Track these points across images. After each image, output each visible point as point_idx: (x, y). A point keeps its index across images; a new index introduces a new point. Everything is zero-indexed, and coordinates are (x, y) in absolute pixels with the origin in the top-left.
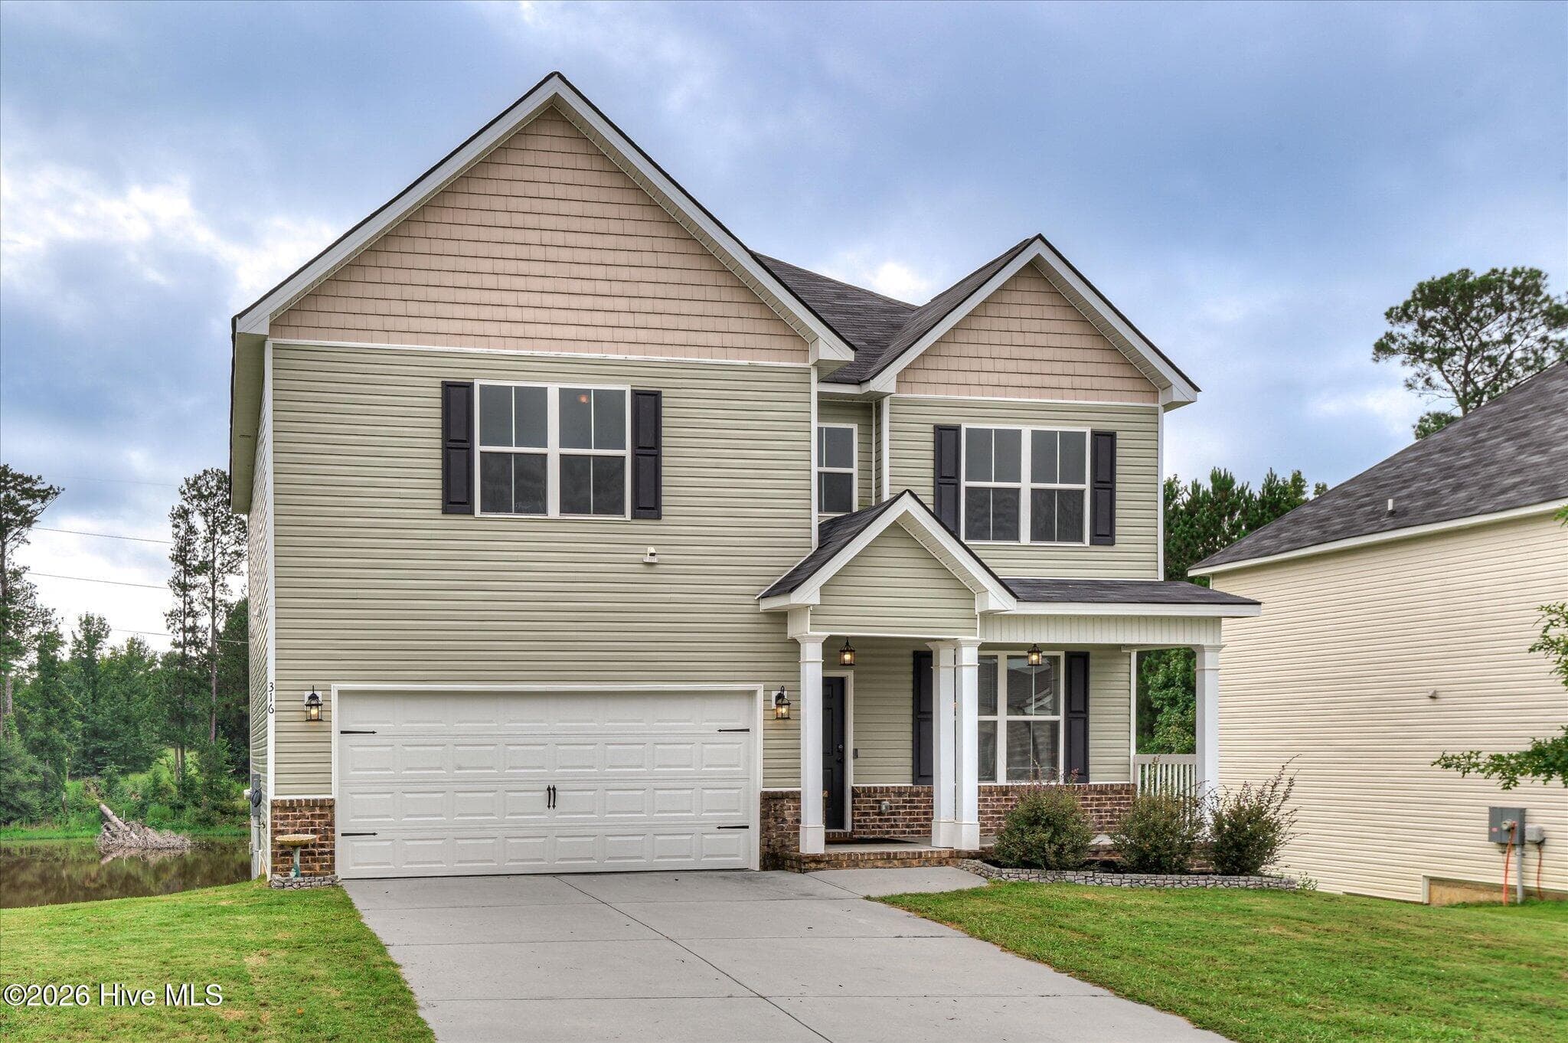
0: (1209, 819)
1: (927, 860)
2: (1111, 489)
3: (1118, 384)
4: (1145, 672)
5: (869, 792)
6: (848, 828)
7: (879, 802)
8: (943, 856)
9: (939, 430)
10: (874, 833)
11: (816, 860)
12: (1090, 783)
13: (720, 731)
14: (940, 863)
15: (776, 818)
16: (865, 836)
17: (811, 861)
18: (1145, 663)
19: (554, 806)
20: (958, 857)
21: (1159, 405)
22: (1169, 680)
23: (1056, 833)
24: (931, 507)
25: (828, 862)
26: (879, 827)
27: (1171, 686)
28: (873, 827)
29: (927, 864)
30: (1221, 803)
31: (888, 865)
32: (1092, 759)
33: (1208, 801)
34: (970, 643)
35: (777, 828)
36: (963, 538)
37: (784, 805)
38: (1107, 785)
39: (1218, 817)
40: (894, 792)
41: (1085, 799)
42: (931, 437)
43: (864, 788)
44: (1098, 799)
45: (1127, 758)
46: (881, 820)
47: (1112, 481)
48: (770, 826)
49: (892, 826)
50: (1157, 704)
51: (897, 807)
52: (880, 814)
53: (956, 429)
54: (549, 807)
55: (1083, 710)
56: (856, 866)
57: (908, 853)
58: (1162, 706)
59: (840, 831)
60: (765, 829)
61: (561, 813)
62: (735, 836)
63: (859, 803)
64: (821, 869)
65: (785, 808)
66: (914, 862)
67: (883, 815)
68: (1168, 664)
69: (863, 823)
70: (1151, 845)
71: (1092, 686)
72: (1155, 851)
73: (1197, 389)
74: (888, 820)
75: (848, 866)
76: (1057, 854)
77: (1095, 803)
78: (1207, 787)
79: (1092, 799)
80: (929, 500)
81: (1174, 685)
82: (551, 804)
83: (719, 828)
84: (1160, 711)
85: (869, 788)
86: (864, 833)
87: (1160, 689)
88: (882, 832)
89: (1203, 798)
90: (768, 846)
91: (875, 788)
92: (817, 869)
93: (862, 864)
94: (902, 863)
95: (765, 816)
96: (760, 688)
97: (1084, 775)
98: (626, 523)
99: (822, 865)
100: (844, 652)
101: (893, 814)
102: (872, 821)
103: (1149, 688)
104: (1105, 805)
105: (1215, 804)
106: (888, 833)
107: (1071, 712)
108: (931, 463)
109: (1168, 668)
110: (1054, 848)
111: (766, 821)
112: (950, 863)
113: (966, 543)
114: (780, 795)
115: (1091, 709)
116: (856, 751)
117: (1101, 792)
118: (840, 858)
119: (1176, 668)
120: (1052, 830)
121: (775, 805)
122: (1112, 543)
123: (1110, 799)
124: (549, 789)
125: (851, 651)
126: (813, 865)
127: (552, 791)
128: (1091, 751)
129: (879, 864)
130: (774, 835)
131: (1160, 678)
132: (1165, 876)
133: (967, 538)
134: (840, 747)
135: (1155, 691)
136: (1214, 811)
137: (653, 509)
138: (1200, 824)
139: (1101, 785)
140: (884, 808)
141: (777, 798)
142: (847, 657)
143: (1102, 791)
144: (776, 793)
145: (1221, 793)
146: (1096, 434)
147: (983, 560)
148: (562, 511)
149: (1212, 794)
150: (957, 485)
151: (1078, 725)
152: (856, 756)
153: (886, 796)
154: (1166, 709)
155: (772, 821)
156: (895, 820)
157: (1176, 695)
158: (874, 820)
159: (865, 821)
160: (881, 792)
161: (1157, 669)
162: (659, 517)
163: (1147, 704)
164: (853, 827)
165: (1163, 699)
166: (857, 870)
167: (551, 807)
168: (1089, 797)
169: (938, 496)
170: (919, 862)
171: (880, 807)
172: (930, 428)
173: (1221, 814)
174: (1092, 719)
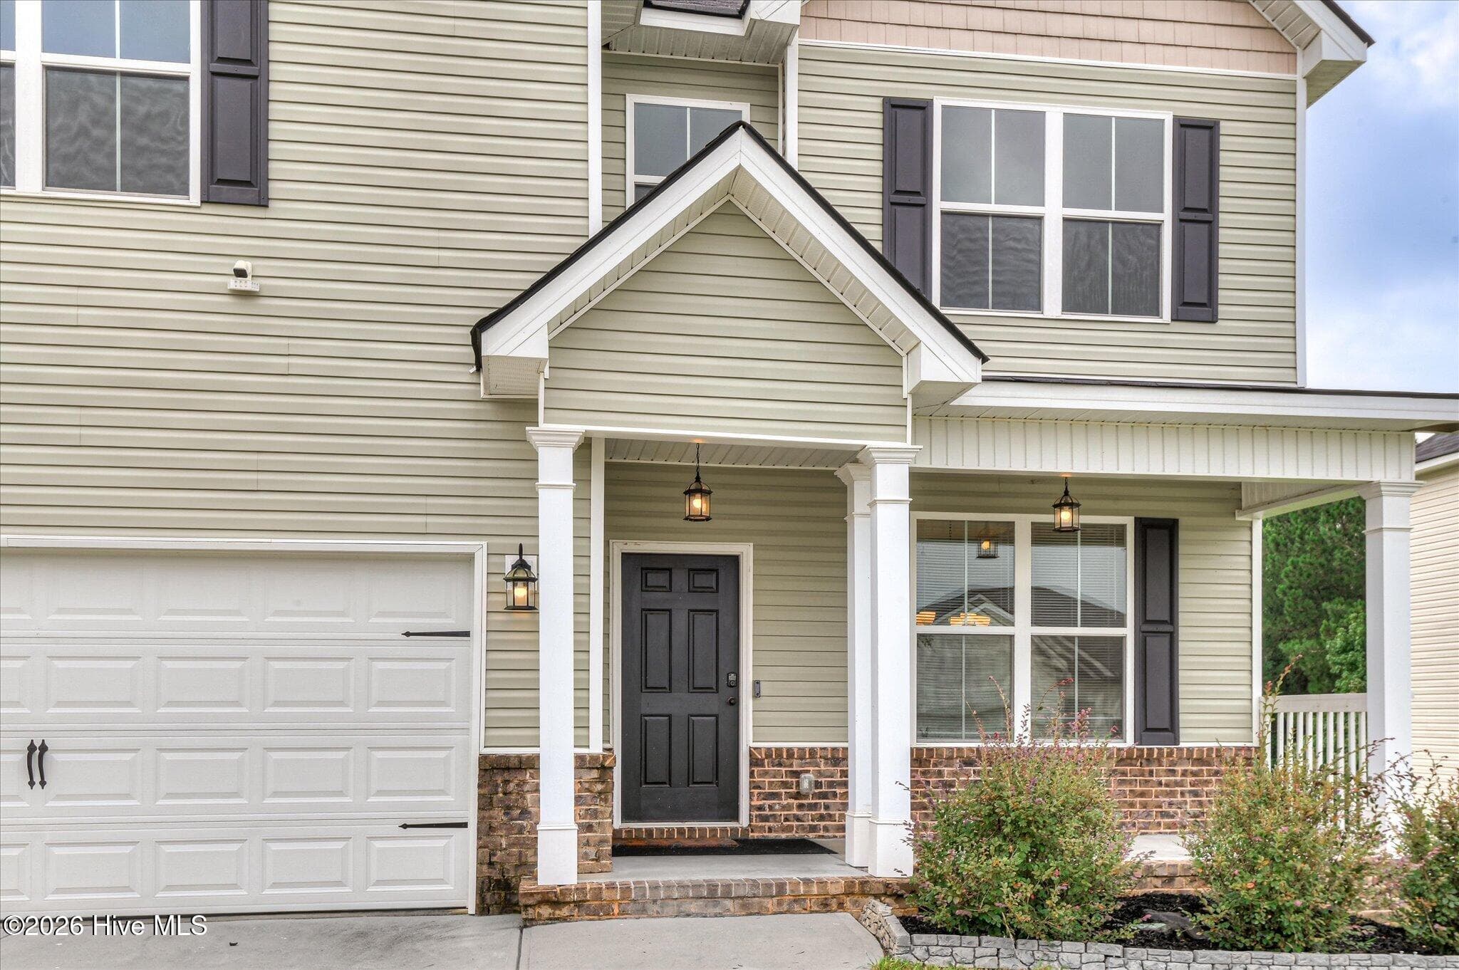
0: (1394, 820)
1: (797, 899)
2: (1209, 222)
3: (1225, 37)
4: (1322, 637)
5: (779, 757)
6: (744, 821)
7: (796, 774)
8: (833, 890)
9: (894, 107)
10: (790, 829)
11: (554, 899)
12: (1182, 745)
13: (408, 634)
14: (825, 906)
15: (508, 809)
16: (772, 835)
17: (540, 903)
18: (1323, 626)
19: (43, 783)
20: (864, 894)
21: (1299, 77)
22: (1348, 644)
23: (1037, 852)
24: (878, 246)
25: (578, 904)
26: (798, 819)
27: (1349, 651)
28: (786, 819)
29: (797, 908)
30: (1422, 785)
31: (711, 910)
32: (1183, 704)
33: (1392, 784)
34: (892, 456)
35: (510, 829)
36: (936, 301)
37: (525, 782)
38: (1210, 749)
39: (1413, 815)
40: (826, 759)
41: (1173, 772)
42: (877, 120)
43: (769, 749)
44: (1194, 774)
45: (1247, 703)
46: (800, 807)
47: (1211, 208)
48: (495, 824)
49: (822, 818)
50: (1335, 670)
51: (831, 784)
52: (798, 796)
53: (923, 108)
54: (32, 783)
55: (1167, 618)
56: (642, 912)
57: (754, 884)
58: (1341, 671)
59: (729, 825)
60: (486, 829)
61: (59, 797)
62: (441, 843)
63: (760, 775)
64: (564, 919)
65: (526, 788)
66: (770, 904)
67: (806, 797)
68: (1346, 628)
69: (767, 812)
70: (1258, 885)
71: (1183, 577)
72: (1268, 898)
73: (1367, 40)
74: (813, 807)
75: (623, 913)
76: (1037, 902)
77: (1189, 779)
78: (1390, 752)
79: (1184, 773)
80: (874, 234)
81: (1353, 650)
82: (37, 779)
83: (405, 826)
84: (1338, 676)
85: (779, 750)
86: (770, 830)
87: (1339, 653)
88: (803, 828)
89: (1380, 777)
90: (491, 864)
91: (789, 750)
92: (553, 920)
93: (656, 908)
94: (744, 906)
95: (485, 803)
96: (479, 548)
97: (1171, 729)
98: (189, 210)
99: (565, 911)
100: (690, 493)
101: (824, 796)
102: (784, 808)
103: (1327, 653)
104: (1207, 783)
105: (1406, 790)
106: (813, 829)
107: (1147, 622)
108: (877, 168)
109: (1347, 632)
110: (1028, 889)
111: (487, 814)
112: (848, 904)
113: (944, 311)
114: (515, 762)
115: (1183, 619)
116: (757, 683)
117: (1200, 761)
118: (606, 894)
119: (1355, 632)
120: (1025, 846)
121: (506, 782)
122: (1213, 320)
123: (1217, 773)
124: (32, 748)
125: (704, 493)
126: (546, 911)
127: (37, 754)
128: (1183, 690)
129: (693, 907)
130: (504, 842)
131: (1339, 642)
132: (1291, 957)
133: (944, 302)
134: (732, 677)
135: (1333, 655)
136: (1405, 805)
137: (248, 183)
138: (1372, 836)
139: (1200, 750)
140: (805, 785)
141: (508, 769)
142: (698, 503)
143: (1201, 759)
144: (507, 757)
145: (1421, 766)
146: (1184, 125)
147: (977, 344)
148: (49, 182)
149: (1402, 768)
150: (925, 207)
151: (1158, 645)
152: (757, 695)
153: (810, 764)
154: (1345, 674)
155: (498, 814)
156: (827, 807)
157: (1356, 660)
158: (788, 807)
159: (771, 808)
160: (801, 758)
161: (1336, 633)
162: (262, 202)
163: (1326, 670)
164: (751, 820)
165: (1342, 664)
166: (645, 922)
167: (37, 786)
168: (1179, 769)
169: (890, 226)
170: (780, 903)
171: (798, 784)
172: (877, 104)
173: (1419, 810)
174: (1183, 633)
